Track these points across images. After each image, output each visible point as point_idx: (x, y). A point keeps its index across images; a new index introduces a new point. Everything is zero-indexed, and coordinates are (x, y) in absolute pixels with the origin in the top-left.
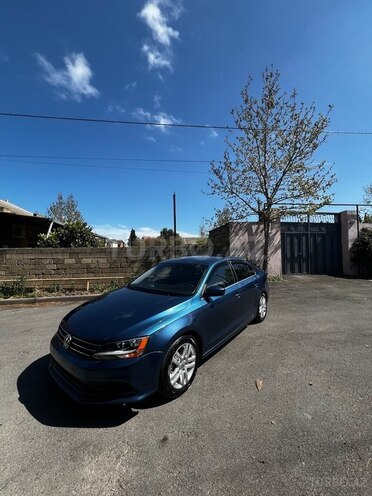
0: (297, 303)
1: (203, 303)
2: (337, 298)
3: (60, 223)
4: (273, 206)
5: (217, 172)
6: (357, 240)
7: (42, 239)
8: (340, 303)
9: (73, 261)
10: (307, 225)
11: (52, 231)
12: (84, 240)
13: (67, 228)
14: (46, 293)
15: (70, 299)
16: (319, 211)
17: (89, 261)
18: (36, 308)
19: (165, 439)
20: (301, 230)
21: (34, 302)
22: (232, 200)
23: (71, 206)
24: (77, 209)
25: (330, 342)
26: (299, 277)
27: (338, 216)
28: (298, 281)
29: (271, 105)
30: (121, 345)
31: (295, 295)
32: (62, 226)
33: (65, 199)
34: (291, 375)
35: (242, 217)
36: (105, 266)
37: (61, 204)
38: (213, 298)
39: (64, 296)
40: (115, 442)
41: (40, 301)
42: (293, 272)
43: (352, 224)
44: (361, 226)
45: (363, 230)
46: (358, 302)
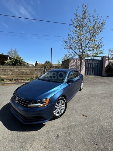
0: (91, 84)
1: (67, 85)
2: (102, 83)
3: (12, 57)
4: (84, 53)
5: (65, 42)
6: (107, 65)
7: (5, 63)
8: (104, 84)
9: (17, 70)
10: (93, 60)
11: (9, 60)
12: (20, 63)
13: (14, 59)
14: (8, 81)
15: (17, 83)
16: (97, 56)
17: (23, 70)
18: (5, 86)
19: (58, 136)
20: (91, 62)
21: (5, 84)
22: (70, 51)
23: (15, 52)
24: (18, 54)
25: (105, 97)
26: (90, 76)
27: (103, 57)
28: (89, 77)
29: (85, 18)
30: (39, 101)
31: (89, 82)
32: (12, 58)
33: (13, 50)
34: (96, 109)
35: (74, 57)
36: (28, 72)
37: (12, 52)
38: (70, 83)
39: (15, 82)
40: (39, 138)
41: (7, 84)
42: (88, 75)
43: (107, 60)
44: (109, 61)
45: (110, 62)
46: (109, 84)
